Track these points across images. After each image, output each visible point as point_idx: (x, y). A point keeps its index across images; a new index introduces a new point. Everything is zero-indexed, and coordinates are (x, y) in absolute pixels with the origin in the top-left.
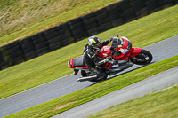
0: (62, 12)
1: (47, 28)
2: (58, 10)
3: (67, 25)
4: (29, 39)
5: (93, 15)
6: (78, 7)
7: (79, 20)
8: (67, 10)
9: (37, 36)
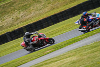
0: (48, 12)
1: (42, 19)
2: (46, 11)
3: (50, 17)
4: (35, 23)
5: (61, 13)
6: (55, 10)
7: (55, 15)
8: (50, 11)
9: (37, 22)
